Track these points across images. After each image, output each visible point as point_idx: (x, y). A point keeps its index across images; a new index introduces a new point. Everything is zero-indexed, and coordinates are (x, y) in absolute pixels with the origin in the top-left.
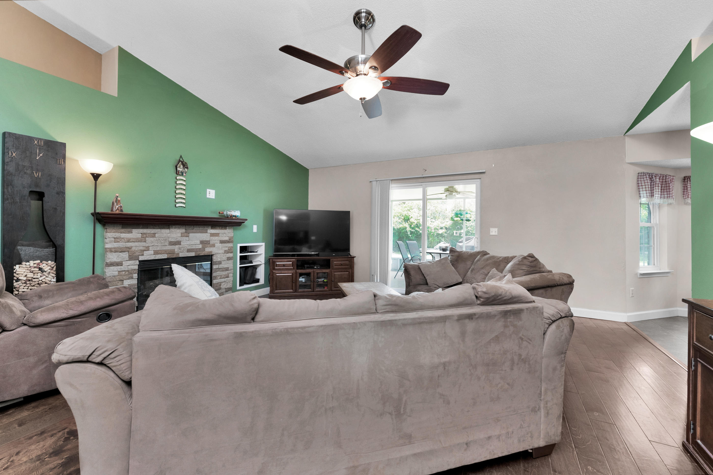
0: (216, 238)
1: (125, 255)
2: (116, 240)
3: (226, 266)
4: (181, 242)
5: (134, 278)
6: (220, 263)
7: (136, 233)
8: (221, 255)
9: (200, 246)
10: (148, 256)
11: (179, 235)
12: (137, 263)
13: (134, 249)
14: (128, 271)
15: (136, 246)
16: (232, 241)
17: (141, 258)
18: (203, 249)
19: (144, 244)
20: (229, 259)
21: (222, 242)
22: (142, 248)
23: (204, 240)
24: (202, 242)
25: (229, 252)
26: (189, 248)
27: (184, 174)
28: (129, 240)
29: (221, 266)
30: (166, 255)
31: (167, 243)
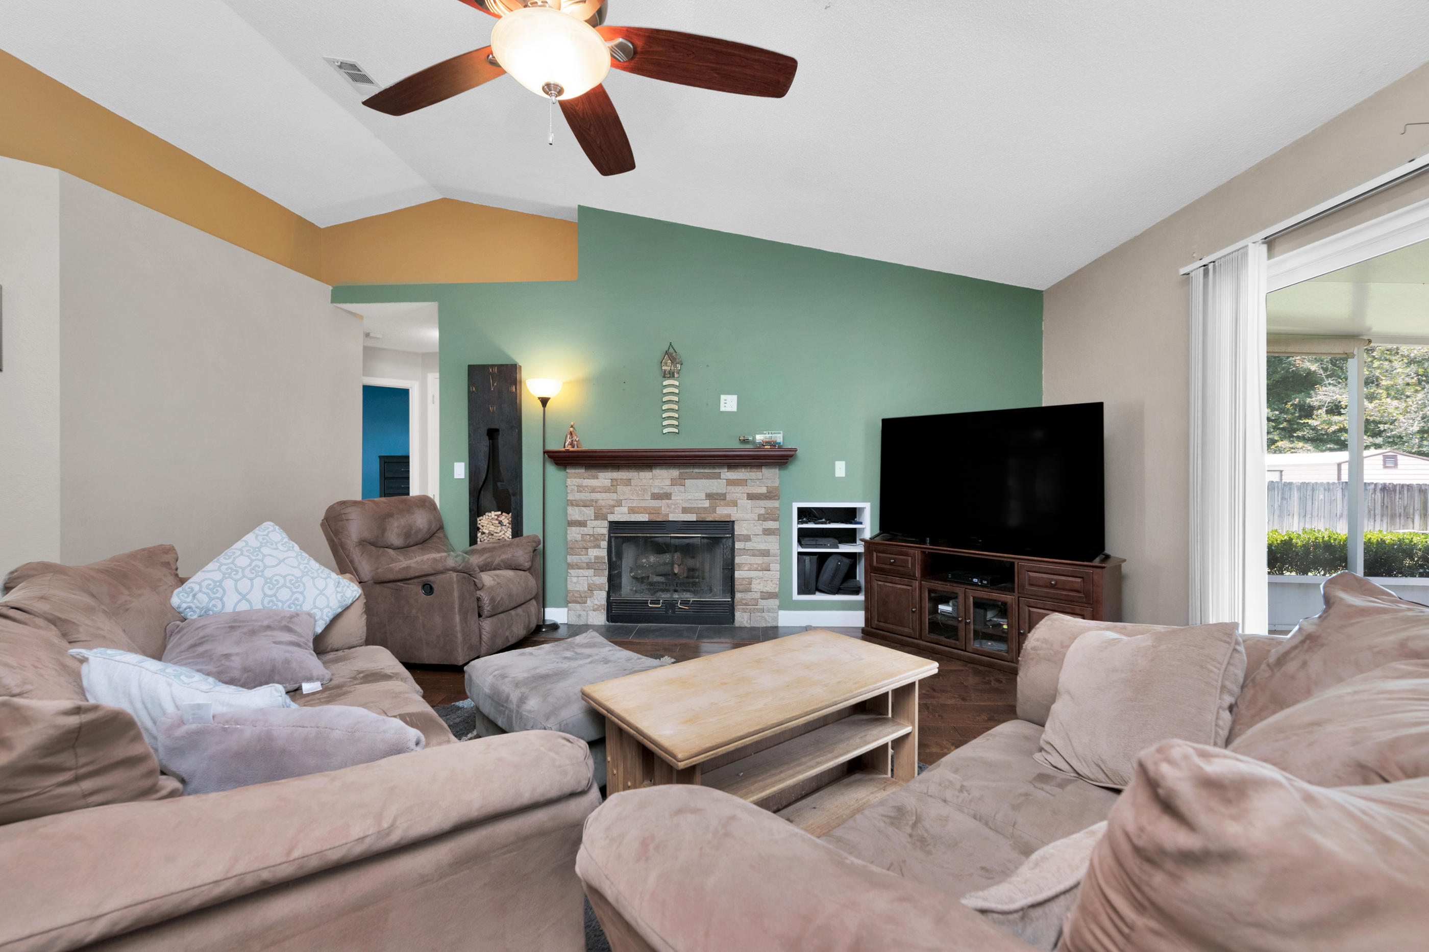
0: (739, 489)
1: (589, 512)
2: (580, 488)
3: (762, 546)
4: (671, 494)
5: (602, 547)
6: (747, 538)
7: (604, 478)
8: (750, 523)
9: (707, 504)
10: (621, 515)
11: (668, 482)
12: (606, 524)
13: (601, 503)
14: (593, 535)
15: (605, 499)
16: (776, 496)
17: (612, 518)
18: (713, 509)
19: (614, 496)
20: (768, 532)
21: (751, 497)
22: (612, 503)
23: (714, 492)
24: (709, 496)
25: (768, 518)
26: (686, 505)
27: (676, 375)
28: (593, 490)
29: (749, 545)
30: (647, 515)
31: (648, 496)
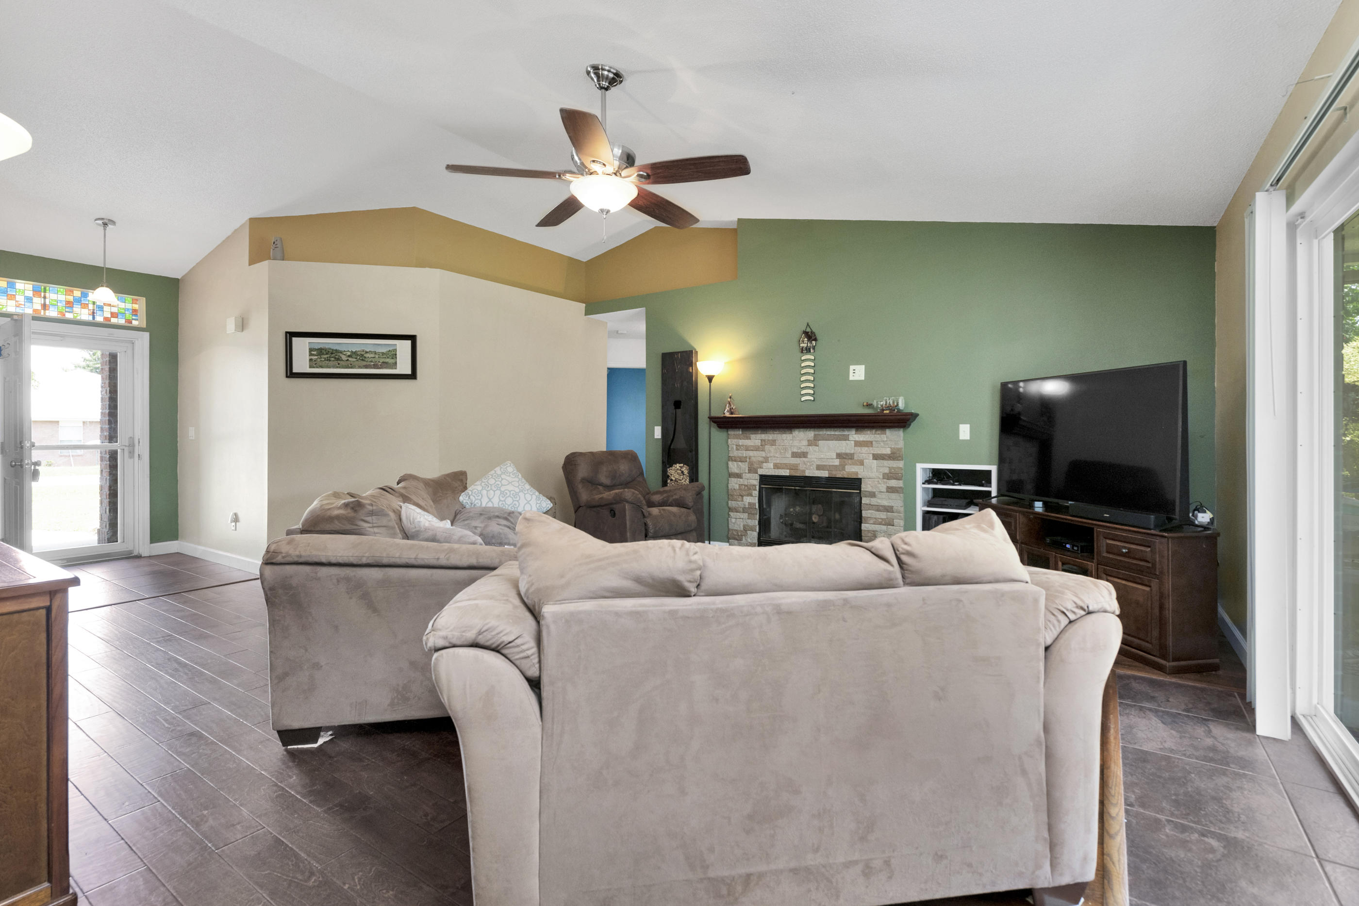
0: (865, 450)
1: (744, 466)
2: (738, 447)
3: (885, 503)
4: (807, 453)
5: (754, 495)
6: (872, 495)
7: (756, 439)
8: (875, 481)
9: (837, 462)
10: (768, 469)
11: (805, 443)
12: (758, 477)
13: (753, 459)
14: (747, 486)
15: (756, 456)
16: (899, 457)
17: (761, 472)
18: (842, 467)
19: (763, 454)
20: (891, 490)
21: (876, 457)
22: (761, 459)
23: (844, 452)
24: (839, 456)
25: (891, 476)
26: (819, 463)
27: (812, 351)
28: (747, 449)
29: (874, 501)
30: (788, 471)
31: (789, 455)
